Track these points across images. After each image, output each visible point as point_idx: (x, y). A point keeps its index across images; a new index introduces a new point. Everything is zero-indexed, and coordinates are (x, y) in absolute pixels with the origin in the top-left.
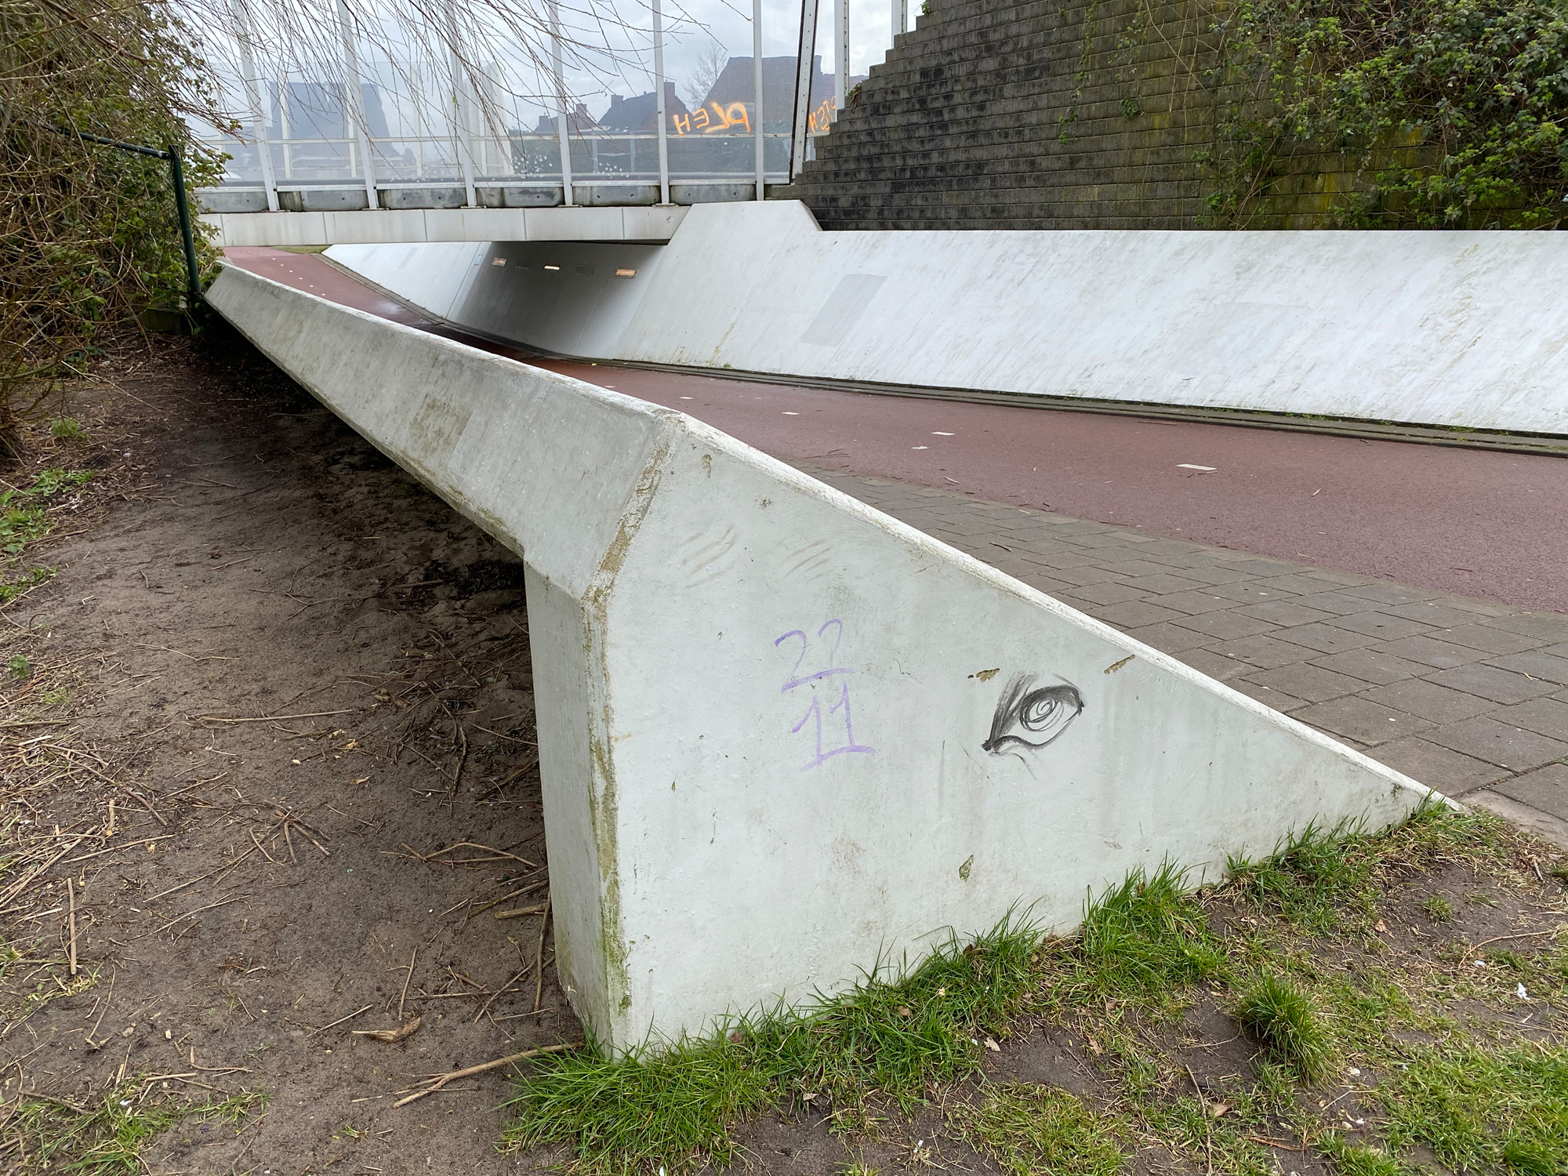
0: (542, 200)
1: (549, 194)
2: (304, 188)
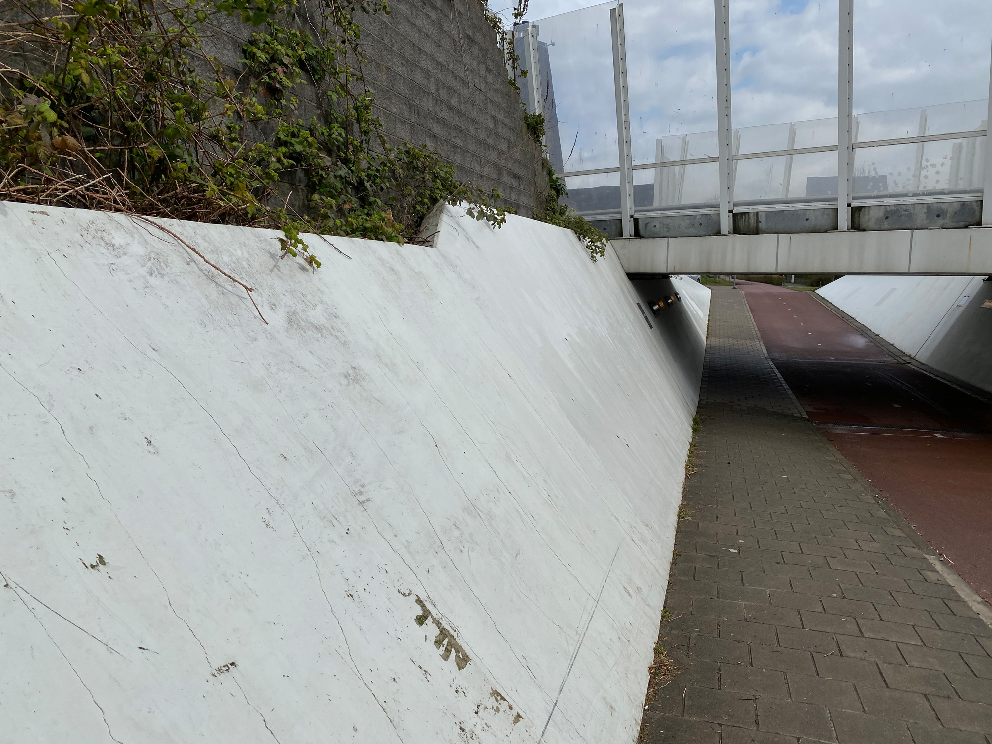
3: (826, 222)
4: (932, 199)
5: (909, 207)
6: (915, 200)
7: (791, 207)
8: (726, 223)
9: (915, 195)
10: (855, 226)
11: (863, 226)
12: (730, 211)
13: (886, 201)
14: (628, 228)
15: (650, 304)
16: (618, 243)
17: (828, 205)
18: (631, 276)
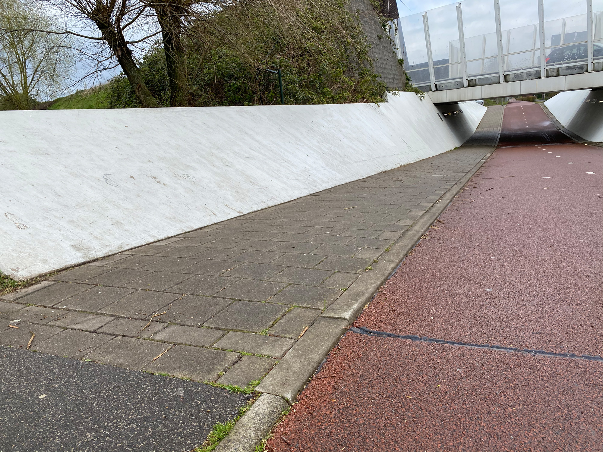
0: (577, 71)
1: (581, 68)
2: (477, 77)
3: (497, 80)
4: (528, 70)
5: (521, 73)
6: (523, 71)
7: (486, 76)
8: (466, 84)
9: (523, 69)
10: (506, 81)
11: (508, 81)
12: (467, 79)
13: (514, 72)
14: (433, 88)
16: (430, 93)
17: (497, 75)
18: (435, 104)
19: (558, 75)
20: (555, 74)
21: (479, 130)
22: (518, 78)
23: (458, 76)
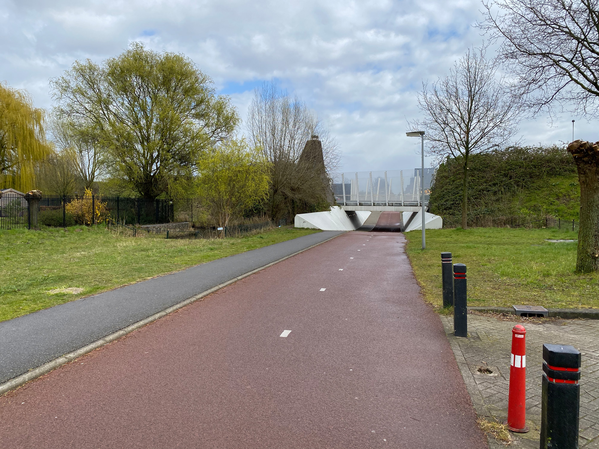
0: (398, 205)
1: (400, 204)
2: (363, 202)
3: (371, 205)
4: (382, 202)
6: (380, 202)
7: (366, 202)
8: (358, 204)
10: (374, 205)
12: (359, 202)
13: (377, 202)
14: (345, 204)
15: (348, 215)
16: (343, 206)
17: (371, 202)
18: (345, 211)
19: (392, 206)
20: (391, 205)
21: (365, 224)
22: (378, 205)
23: (355, 200)
